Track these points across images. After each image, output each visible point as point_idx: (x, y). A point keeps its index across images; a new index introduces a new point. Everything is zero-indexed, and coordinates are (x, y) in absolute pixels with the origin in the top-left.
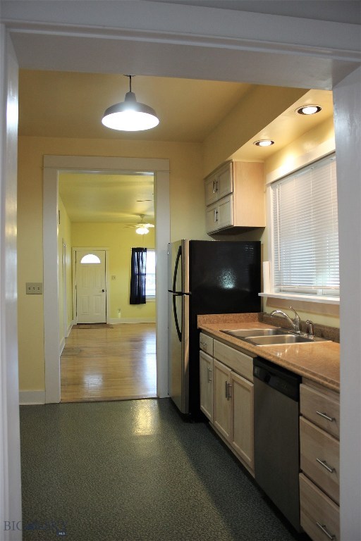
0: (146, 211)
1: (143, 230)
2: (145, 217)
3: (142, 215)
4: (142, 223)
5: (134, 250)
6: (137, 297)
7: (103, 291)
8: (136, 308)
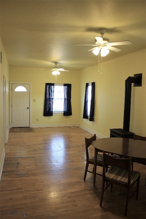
0: (59, 60)
1: (56, 72)
2: (58, 65)
3: (56, 63)
4: (56, 68)
5: (47, 84)
6: (48, 112)
7: (28, 108)
8: (47, 118)
